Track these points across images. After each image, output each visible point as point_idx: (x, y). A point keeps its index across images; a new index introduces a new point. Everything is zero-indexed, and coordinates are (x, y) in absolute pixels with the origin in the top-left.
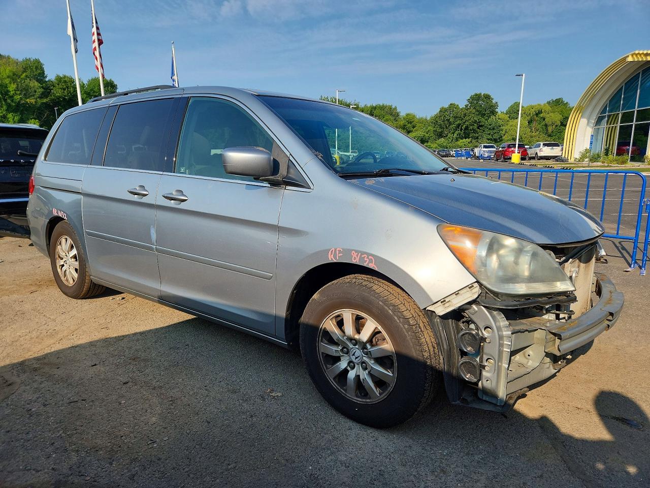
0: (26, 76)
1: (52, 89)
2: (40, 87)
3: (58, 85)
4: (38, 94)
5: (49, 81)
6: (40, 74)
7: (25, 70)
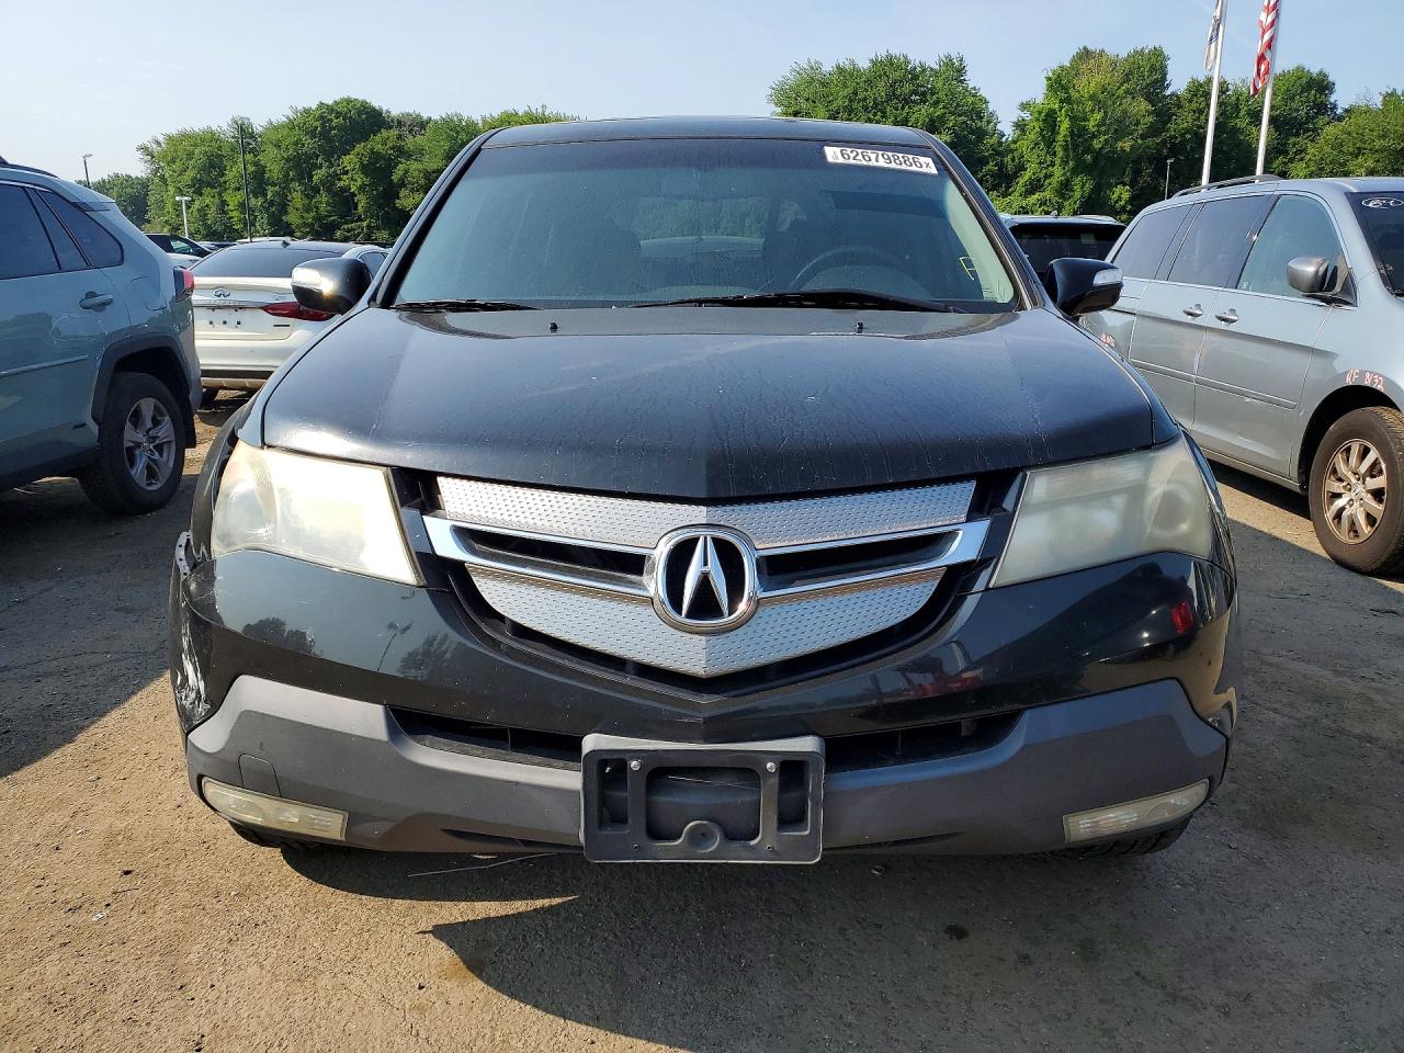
0: (1127, 92)
1: (1174, 114)
2: (1150, 113)
3: (1190, 101)
4: (1141, 129)
5: (1173, 94)
6: (1156, 81)
7: (1127, 78)
